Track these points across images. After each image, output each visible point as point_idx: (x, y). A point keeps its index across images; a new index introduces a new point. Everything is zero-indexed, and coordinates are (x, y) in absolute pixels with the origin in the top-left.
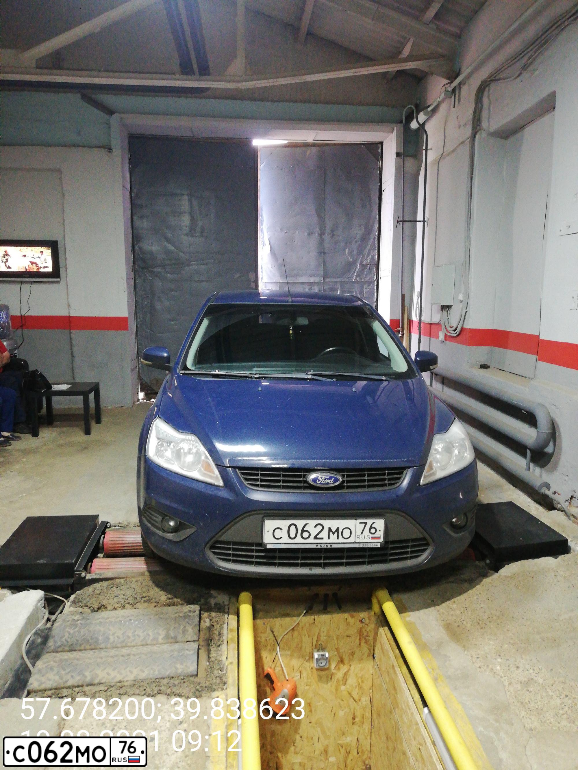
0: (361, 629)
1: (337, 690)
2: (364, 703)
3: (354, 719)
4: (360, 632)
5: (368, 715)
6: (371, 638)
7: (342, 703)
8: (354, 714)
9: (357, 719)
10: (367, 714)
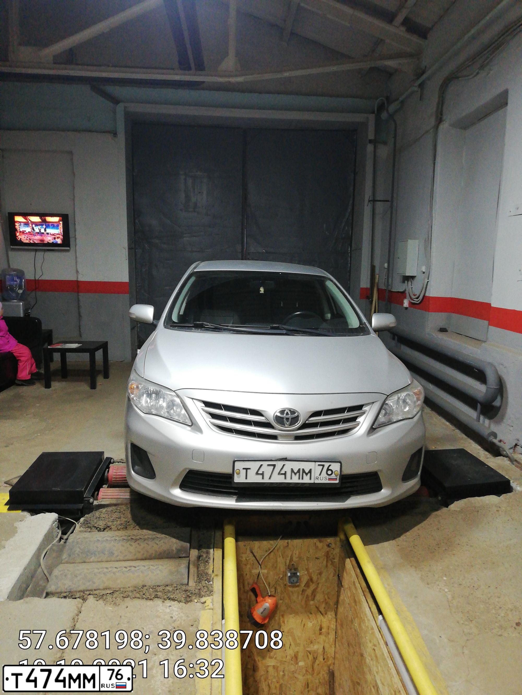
0: (328, 552)
1: (306, 604)
2: (329, 616)
3: (321, 629)
4: (327, 555)
5: (333, 626)
6: (336, 561)
7: (310, 615)
8: (321, 625)
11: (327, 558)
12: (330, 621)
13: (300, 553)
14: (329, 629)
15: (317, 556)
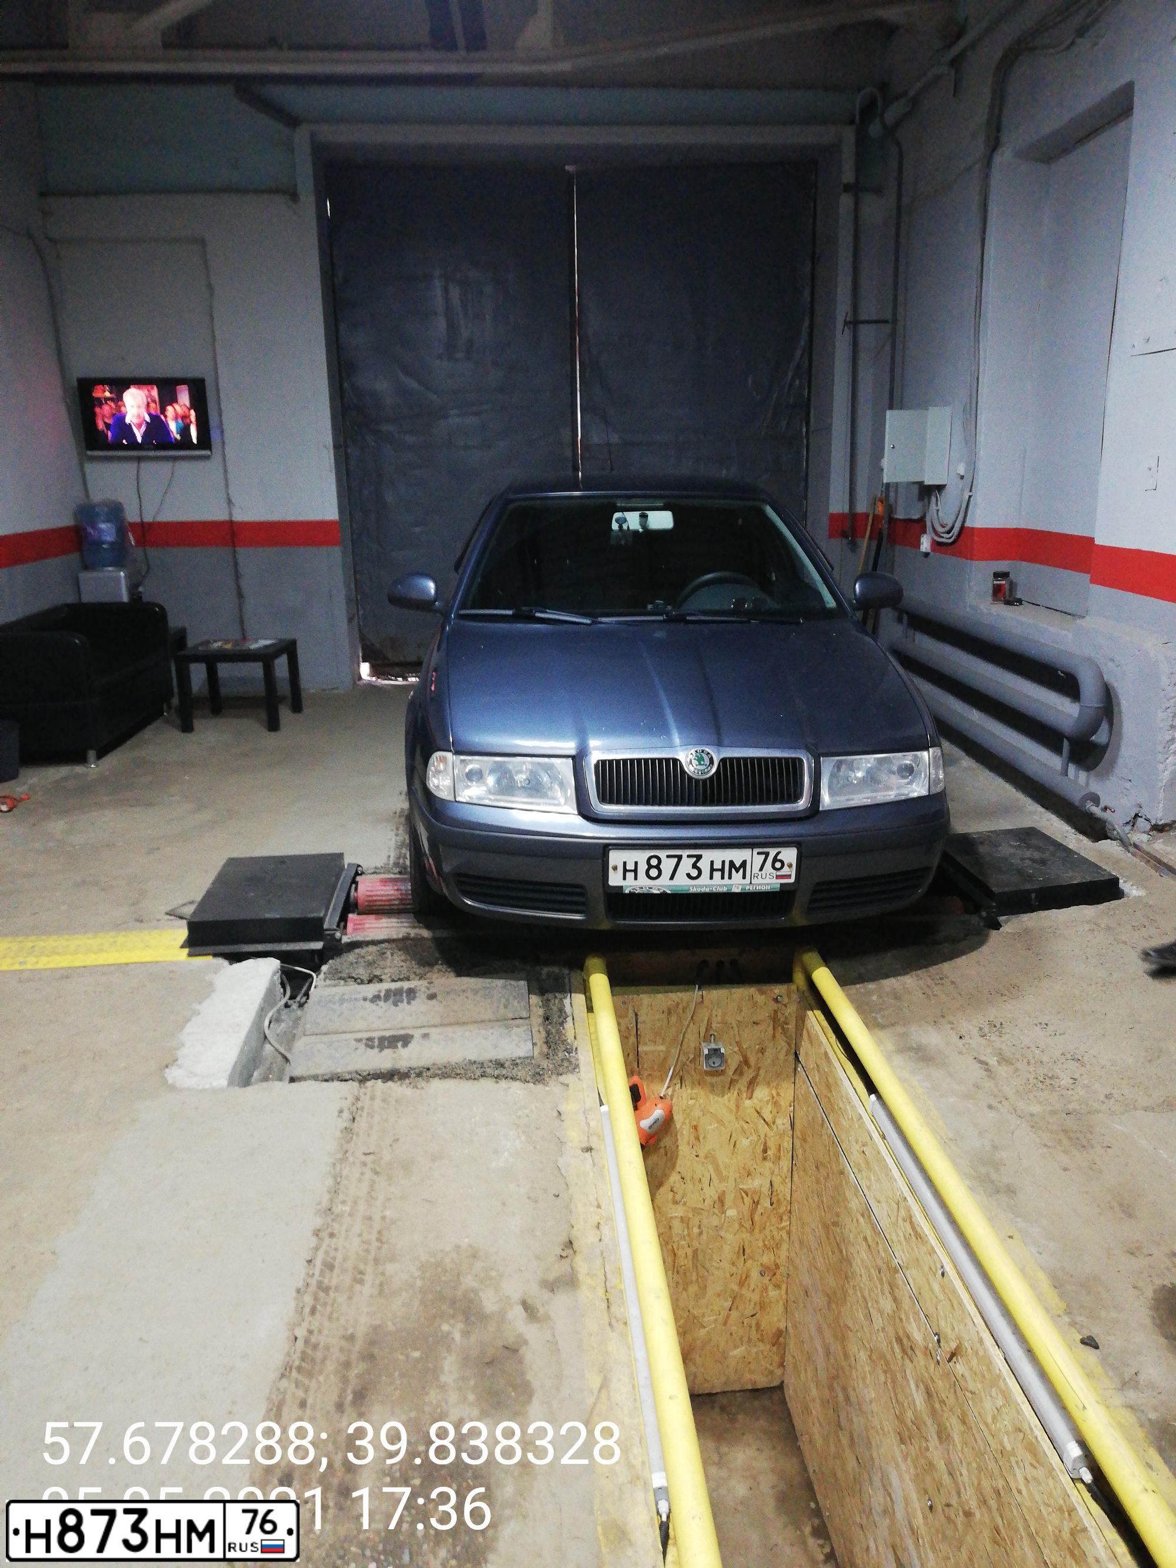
0: (776, 1012)
1: (738, 1107)
2: (781, 1127)
3: (765, 1151)
4: (774, 1018)
5: (787, 1145)
6: (791, 1027)
7: (746, 1126)
8: (765, 1143)
9: (769, 1153)
10: (785, 1144)
11: (774, 1022)
12: (782, 1135)
13: (724, 1015)
14: (779, 1150)
15: (755, 1019)
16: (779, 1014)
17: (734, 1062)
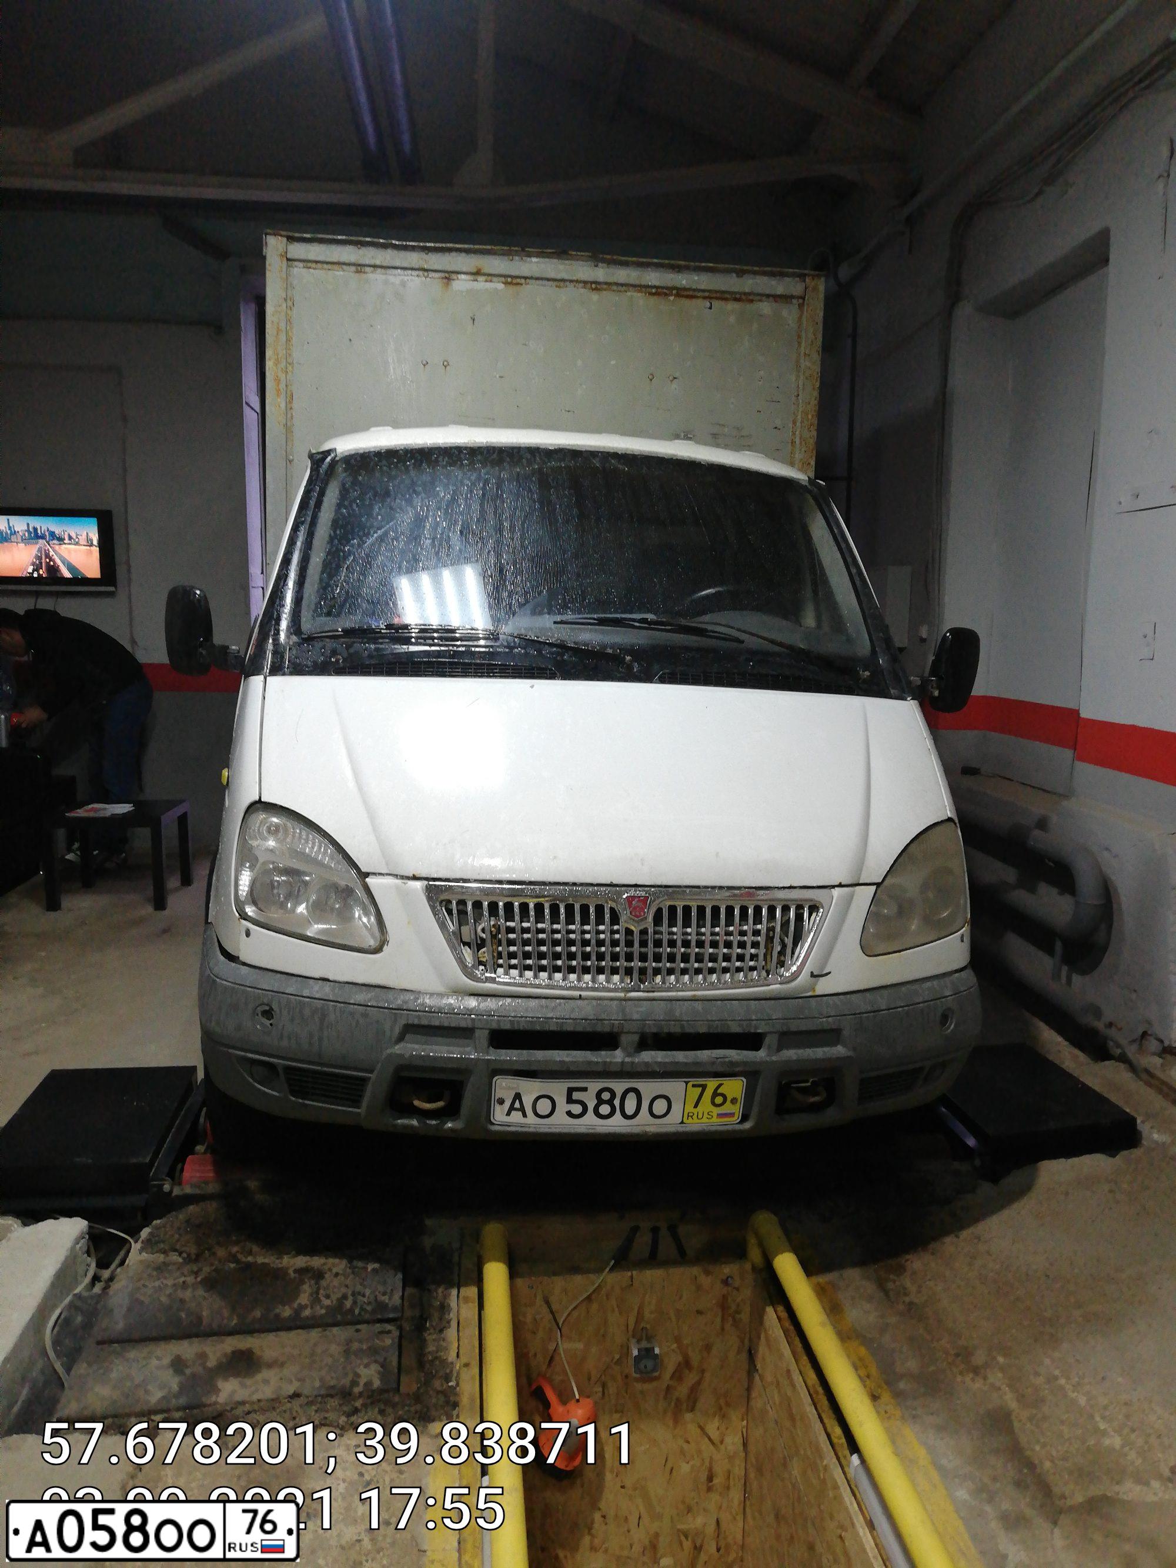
0: (725, 1297)
1: (676, 1421)
2: (730, 1448)
3: (710, 1479)
4: (723, 1304)
6: (745, 1316)
7: (685, 1446)
8: (710, 1470)
9: (716, 1481)
10: (737, 1470)
11: (723, 1310)
12: (731, 1458)
13: (659, 1302)
14: (729, 1478)
15: (699, 1307)
16: (730, 1300)
17: (671, 1364)
